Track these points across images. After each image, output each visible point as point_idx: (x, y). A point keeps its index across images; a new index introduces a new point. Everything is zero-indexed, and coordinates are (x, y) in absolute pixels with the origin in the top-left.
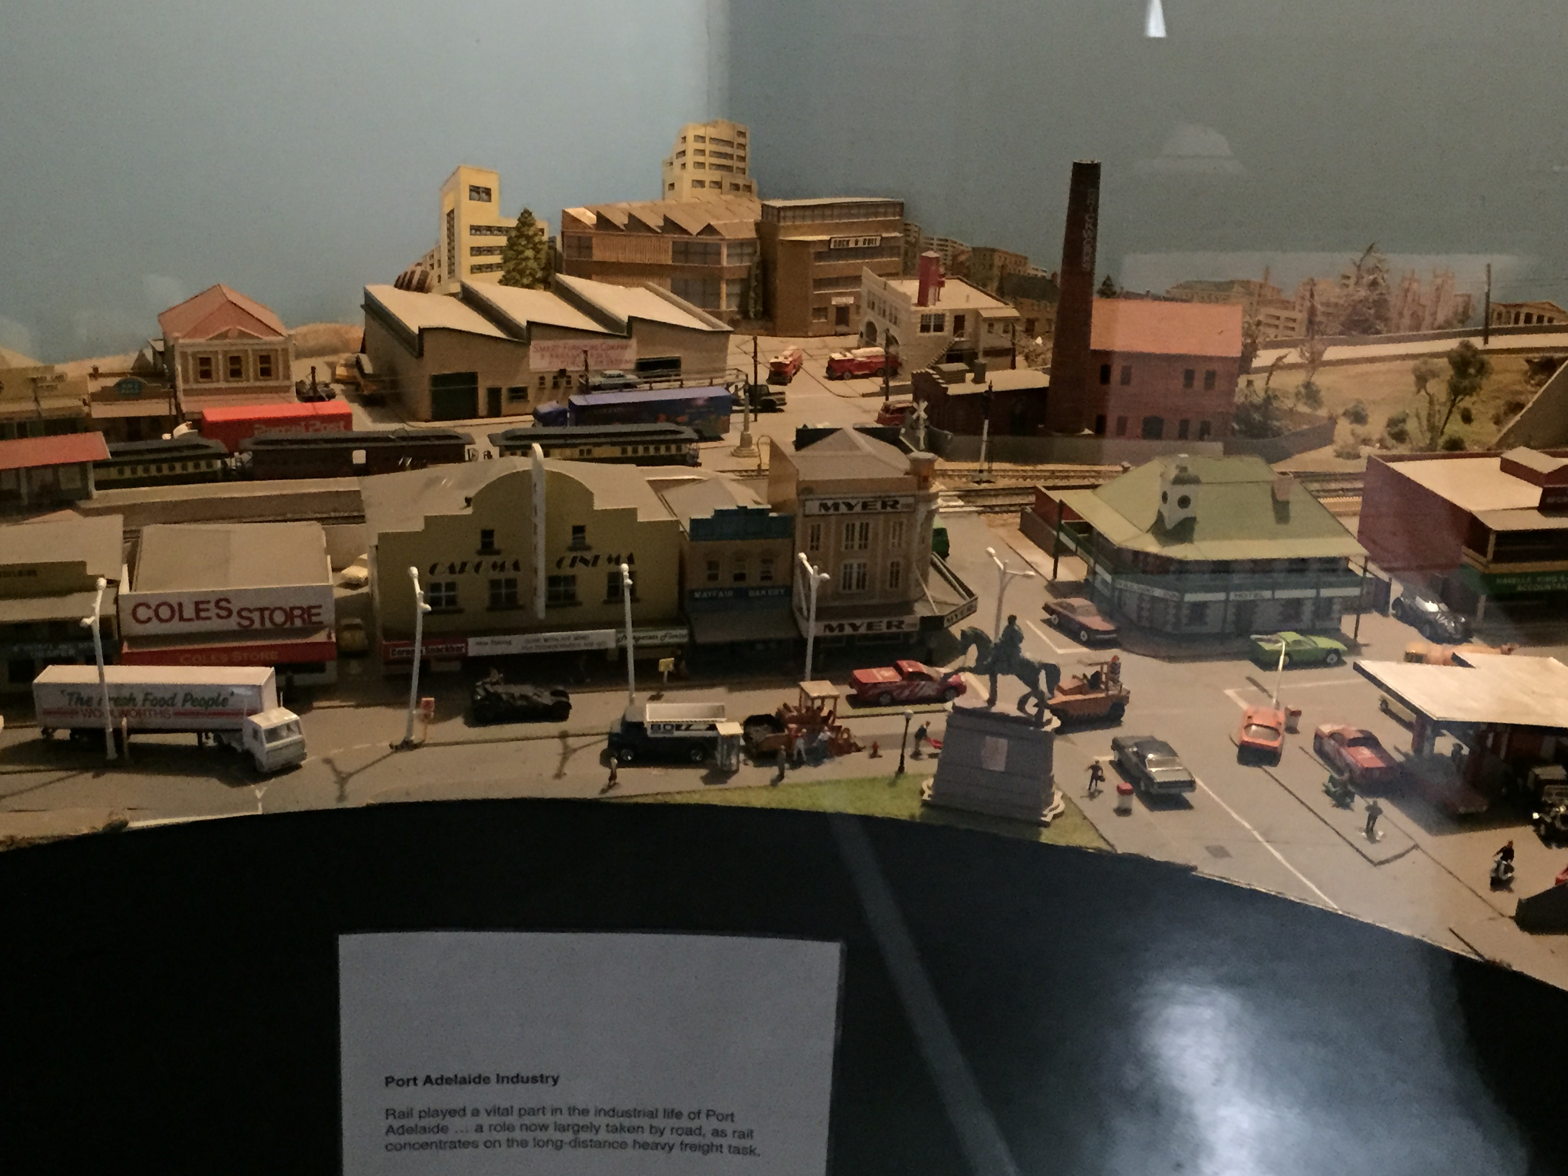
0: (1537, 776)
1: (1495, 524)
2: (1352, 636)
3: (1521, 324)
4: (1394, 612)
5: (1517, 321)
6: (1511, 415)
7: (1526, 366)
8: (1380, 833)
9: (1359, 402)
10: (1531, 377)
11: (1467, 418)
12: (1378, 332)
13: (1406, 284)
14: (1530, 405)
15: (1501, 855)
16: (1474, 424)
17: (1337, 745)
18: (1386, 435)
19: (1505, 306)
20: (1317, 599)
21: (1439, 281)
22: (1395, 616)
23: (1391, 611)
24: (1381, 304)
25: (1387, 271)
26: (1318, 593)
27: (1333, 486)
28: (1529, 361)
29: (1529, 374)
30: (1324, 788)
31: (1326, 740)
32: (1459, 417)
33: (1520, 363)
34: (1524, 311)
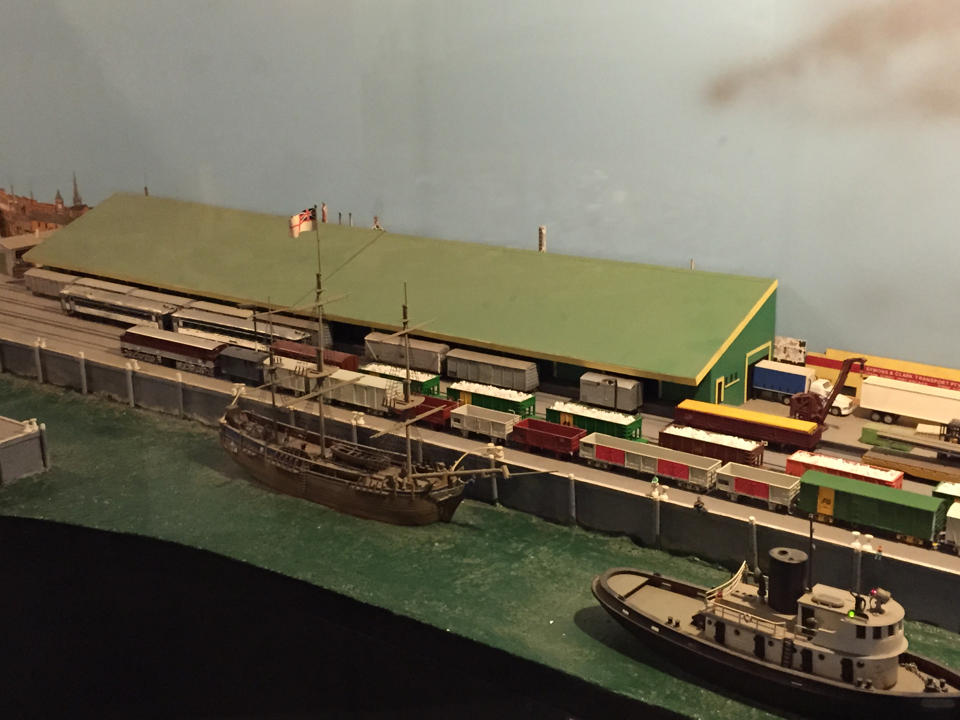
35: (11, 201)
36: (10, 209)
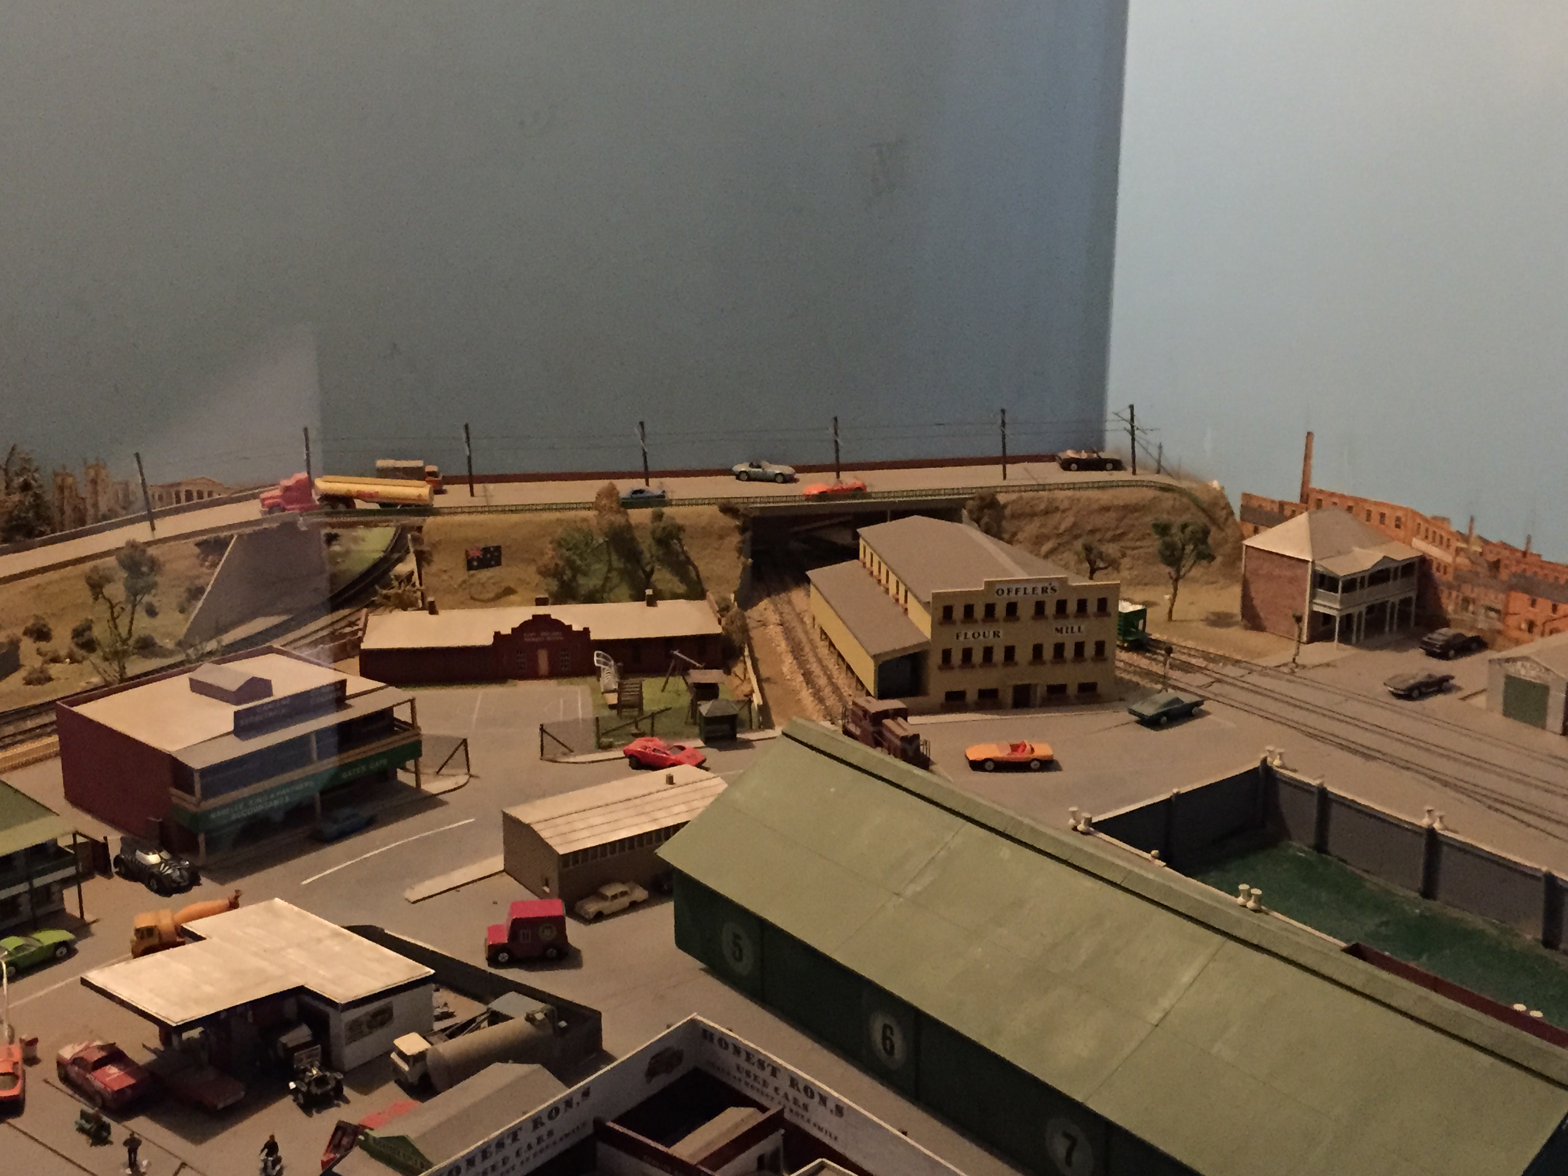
0: (284, 1045)
1: (197, 763)
2: (77, 914)
3: (184, 503)
4: (117, 870)
5: (178, 501)
6: (194, 602)
7: (197, 550)
8: (145, 1163)
9: (37, 617)
10: (205, 560)
11: (152, 612)
12: (42, 534)
13: (59, 480)
14: (209, 589)
15: (266, 1151)
16: (159, 616)
17: (81, 1071)
18: (73, 646)
19: (162, 487)
20: (33, 892)
21: (92, 473)
22: (117, 873)
23: (114, 870)
24: (39, 503)
25: (37, 470)
26: (31, 884)
27: (30, 724)
28: (198, 545)
29: (202, 556)
30: (77, 1126)
31: (69, 1068)
32: (144, 614)
33: (190, 548)
34: (183, 490)
35: (1464, 545)
36: (1454, 560)
